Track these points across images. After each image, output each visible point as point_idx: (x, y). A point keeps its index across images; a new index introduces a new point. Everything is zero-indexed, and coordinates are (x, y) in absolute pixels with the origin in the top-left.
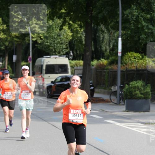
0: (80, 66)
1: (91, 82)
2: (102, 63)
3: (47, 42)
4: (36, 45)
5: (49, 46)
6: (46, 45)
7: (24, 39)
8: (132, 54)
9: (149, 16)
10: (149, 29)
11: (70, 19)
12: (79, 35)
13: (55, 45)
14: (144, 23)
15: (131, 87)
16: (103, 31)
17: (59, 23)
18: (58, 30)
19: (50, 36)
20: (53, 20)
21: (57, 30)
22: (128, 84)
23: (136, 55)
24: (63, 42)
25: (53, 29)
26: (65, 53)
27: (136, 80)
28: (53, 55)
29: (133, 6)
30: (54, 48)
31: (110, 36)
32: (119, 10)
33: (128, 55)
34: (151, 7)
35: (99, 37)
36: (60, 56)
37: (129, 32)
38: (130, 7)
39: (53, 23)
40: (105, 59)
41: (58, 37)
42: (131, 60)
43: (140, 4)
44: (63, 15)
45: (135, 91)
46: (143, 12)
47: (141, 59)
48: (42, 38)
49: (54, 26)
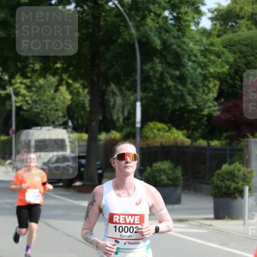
0: (83, 140)
1: (98, 163)
2: (113, 136)
3: (37, 108)
4: (21, 113)
5: (39, 113)
6: (35, 112)
7: (4, 104)
8: (155, 125)
9: (177, 73)
10: (177, 90)
11: (69, 77)
12: (81, 99)
13: (48, 112)
14: (170, 83)
15: (155, 171)
16: (114, 94)
17: (54, 82)
18: (52, 91)
19: (40, 100)
20: (45, 77)
21: (50, 91)
22: (151, 166)
23: (160, 125)
24: (59, 107)
25: (45, 90)
26: (61, 122)
27: (162, 160)
28: (44, 126)
29: (155, 59)
30: (47, 117)
31: (123, 100)
32: (136, 65)
33: (149, 125)
34: (180, 60)
35: (109, 101)
36: (55, 127)
37: (151, 94)
38: (151, 61)
39: (45, 81)
40: (117, 131)
41: (53, 101)
42: (153, 132)
43: (165, 57)
44: (60, 71)
45: (160, 176)
46: (170, 68)
47: (167, 131)
48: (30, 102)
49: (46, 87)
